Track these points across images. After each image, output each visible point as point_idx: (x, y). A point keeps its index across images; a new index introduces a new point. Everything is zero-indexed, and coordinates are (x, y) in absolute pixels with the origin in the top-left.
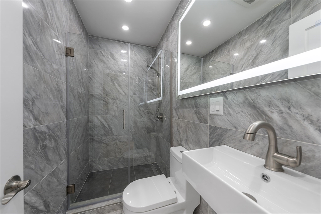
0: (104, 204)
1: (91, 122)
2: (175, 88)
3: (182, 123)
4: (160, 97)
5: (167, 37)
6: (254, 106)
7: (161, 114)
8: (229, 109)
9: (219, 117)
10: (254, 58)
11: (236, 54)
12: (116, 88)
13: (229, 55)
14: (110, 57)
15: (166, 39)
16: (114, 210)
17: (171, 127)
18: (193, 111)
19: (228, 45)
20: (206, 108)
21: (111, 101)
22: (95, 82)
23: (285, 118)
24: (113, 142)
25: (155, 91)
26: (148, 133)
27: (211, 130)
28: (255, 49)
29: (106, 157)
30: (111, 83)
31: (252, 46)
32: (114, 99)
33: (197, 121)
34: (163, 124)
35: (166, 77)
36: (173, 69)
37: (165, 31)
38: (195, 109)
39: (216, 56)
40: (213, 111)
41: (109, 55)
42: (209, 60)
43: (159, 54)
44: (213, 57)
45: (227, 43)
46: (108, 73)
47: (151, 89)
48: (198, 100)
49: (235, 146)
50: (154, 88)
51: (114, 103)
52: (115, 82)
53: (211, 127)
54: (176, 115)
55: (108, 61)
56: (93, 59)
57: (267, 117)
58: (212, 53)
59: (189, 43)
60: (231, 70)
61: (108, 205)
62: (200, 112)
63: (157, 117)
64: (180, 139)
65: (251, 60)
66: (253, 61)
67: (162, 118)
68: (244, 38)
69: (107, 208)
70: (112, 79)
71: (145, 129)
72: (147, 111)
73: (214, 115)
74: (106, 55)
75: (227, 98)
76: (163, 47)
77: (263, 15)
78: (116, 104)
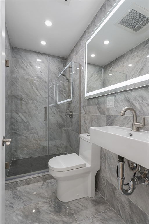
0: (31, 177)
1: (13, 119)
2: (83, 91)
3: (88, 117)
4: (71, 98)
5: (76, 51)
6: (129, 101)
7: (71, 112)
8: (117, 104)
9: (112, 109)
10: (141, 70)
11: (130, 65)
12: (34, 90)
13: (124, 66)
14: (29, 65)
15: (75, 53)
16: (38, 181)
17: (79, 121)
18: (96, 107)
19: (123, 58)
20: (104, 104)
21: (29, 101)
22: (17, 85)
23: (141, 106)
24: (31, 135)
25: (66, 94)
26: (60, 128)
27: (107, 118)
28: (141, 63)
29: (26, 147)
30: (30, 87)
31: (139, 60)
32: (32, 100)
33: (98, 113)
34: (73, 120)
35: (76, 83)
36: (81, 77)
37: (75, 47)
38: (97, 106)
39: (114, 66)
40: (108, 106)
41: (28, 64)
42: (109, 69)
43: (69, 64)
44: (112, 67)
45: (122, 56)
46: (27, 78)
47: (62, 92)
48: (100, 99)
49: (120, 125)
50: (64, 92)
51: (32, 103)
52: (33, 86)
53: (107, 116)
54: (84, 112)
55: (27, 68)
56: (16, 67)
57: (134, 106)
58: (111, 63)
59: (93, 55)
60: (125, 78)
61: (34, 178)
62: (101, 107)
63: (68, 114)
64: (87, 128)
65: (138, 71)
66: (139, 72)
67: (71, 115)
68: (134, 54)
69: (33, 180)
70: (31, 83)
71: (57, 125)
72: (59, 110)
73: (109, 108)
74: (26, 63)
75: (116, 97)
76: (73, 59)
77: (147, 39)
78: (34, 103)
